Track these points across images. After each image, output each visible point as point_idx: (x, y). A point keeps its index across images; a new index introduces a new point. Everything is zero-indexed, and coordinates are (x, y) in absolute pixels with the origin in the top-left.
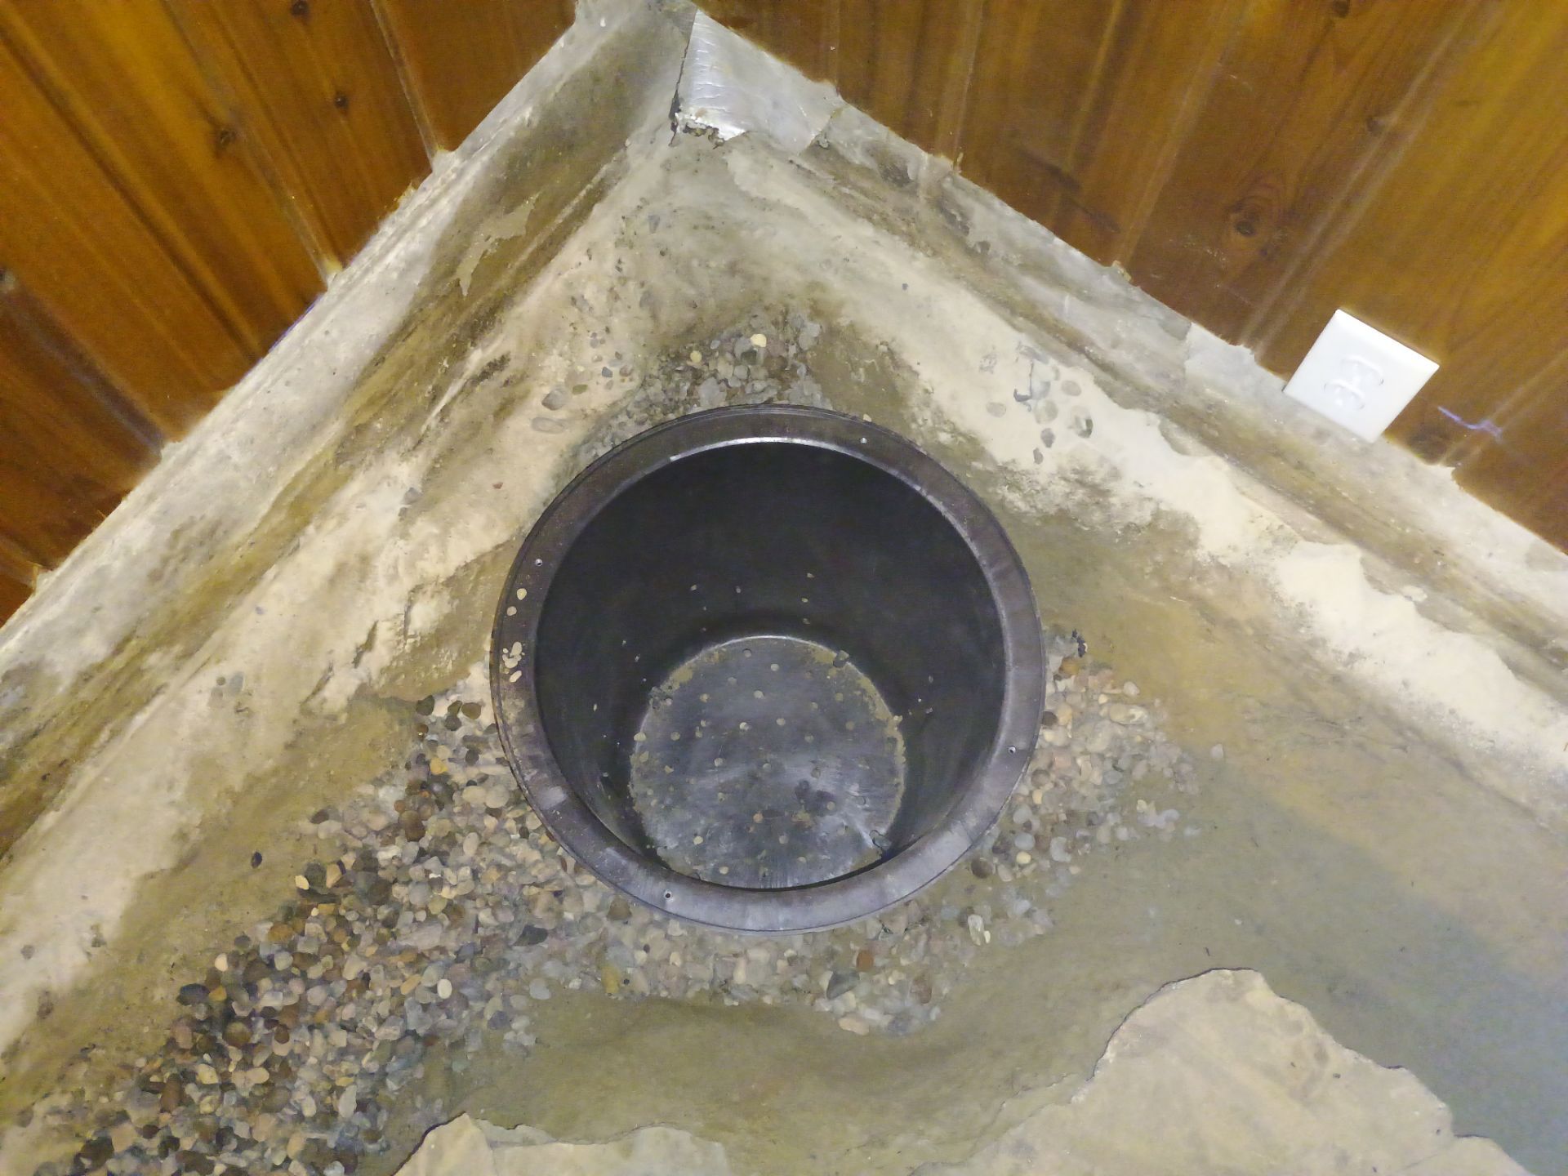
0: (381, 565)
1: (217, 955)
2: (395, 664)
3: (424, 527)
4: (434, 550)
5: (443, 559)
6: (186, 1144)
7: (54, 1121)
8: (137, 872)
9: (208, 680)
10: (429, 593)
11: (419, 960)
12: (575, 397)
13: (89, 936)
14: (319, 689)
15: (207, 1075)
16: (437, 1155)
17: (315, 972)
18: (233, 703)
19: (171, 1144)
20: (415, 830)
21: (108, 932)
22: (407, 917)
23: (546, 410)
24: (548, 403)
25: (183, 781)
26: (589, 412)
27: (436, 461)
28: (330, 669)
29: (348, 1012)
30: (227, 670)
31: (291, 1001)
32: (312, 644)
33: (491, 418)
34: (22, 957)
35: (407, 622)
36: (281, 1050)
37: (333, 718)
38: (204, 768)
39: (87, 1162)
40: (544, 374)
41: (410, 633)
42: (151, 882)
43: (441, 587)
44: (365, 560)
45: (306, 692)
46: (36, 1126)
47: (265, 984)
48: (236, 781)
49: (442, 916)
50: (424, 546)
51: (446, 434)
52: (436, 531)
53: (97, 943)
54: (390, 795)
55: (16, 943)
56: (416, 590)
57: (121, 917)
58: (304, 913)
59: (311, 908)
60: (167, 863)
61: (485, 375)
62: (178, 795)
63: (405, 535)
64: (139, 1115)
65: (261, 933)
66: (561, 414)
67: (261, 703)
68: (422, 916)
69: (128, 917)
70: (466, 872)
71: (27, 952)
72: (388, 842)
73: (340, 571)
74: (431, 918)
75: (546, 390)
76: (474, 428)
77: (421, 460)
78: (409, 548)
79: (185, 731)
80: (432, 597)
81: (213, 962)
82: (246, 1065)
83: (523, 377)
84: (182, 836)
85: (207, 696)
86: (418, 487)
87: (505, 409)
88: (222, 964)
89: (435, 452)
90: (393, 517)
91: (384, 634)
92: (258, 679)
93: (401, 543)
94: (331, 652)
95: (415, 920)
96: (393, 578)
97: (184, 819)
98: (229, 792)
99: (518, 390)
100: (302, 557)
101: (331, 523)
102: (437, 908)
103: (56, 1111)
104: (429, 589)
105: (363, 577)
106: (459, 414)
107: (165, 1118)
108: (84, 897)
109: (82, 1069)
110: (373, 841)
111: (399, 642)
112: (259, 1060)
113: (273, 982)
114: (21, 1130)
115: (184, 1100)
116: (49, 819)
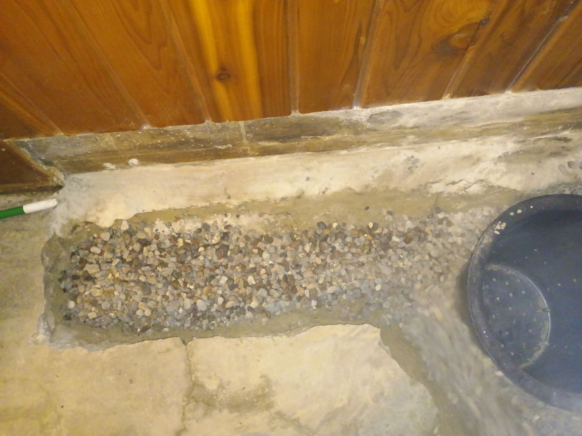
0: (482, 165)
1: (336, 222)
2: (453, 194)
3: (502, 166)
4: (498, 175)
5: (497, 180)
6: (288, 259)
7: (266, 222)
8: (349, 185)
9: (410, 153)
10: (482, 184)
11: (379, 274)
12: (579, 169)
13: (323, 189)
14: (433, 183)
15: (307, 248)
16: (364, 331)
17: (354, 250)
18: (410, 165)
19: (284, 255)
20: (408, 240)
21: (328, 193)
22: (386, 260)
23: (567, 165)
24: (570, 164)
25: (380, 173)
26: (578, 177)
27: (521, 151)
28: (441, 180)
29: (351, 268)
30: (417, 155)
31: (341, 251)
32: (445, 169)
33: (548, 153)
34: (306, 179)
35: (469, 187)
36: (328, 260)
37: (428, 193)
38: (388, 175)
39: (263, 239)
40: (577, 155)
41: (466, 190)
42: (349, 191)
43: (487, 186)
44: (479, 160)
45: (431, 181)
46: (261, 219)
47: (340, 240)
48: (392, 186)
49: (394, 269)
50: (498, 171)
51: (532, 146)
52: (504, 170)
53: (323, 193)
54: (409, 225)
55: (307, 174)
56: (482, 181)
57: (334, 192)
58: (364, 233)
59: (366, 233)
60: (358, 190)
61: (560, 139)
62: (376, 176)
63: (495, 164)
64: (285, 241)
65: (351, 227)
66: (570, 170)
67: (418, 172)
68: (390, 264)
69: (336, 194)
70: (410, 264)
71: (308, 179)
72: (399, 236)
73: (469, 157)
74: (391, 267)
75: (573, 160)
76: (541, 151)
77: (518, 147)
78: (493, 168)
79: (392, 161)
80: (482, 186)
81: (333, 222)
82: (317, 256)
83: (569, 150)
84: (367, 187)
85: (405, 158)
86: (510, 153)
87: (555, 154)
88: (335, 225)
89: (524, 148)
90: (497, 156)
91: (462, 184)
92: (423, 165)
93: (493, 165)
94: (447, 176)
95: (387, 263)
96: (481, 172)
97: (372, 183)
98: (388, 187)
99: (564, 152)
100: (464, 144)
101: (480, 142)
102: (395, 266)
103: (268, 220)
104: (484, 183)
105: (474, 164)
106: (541, 144)
107: (289, 248)
108: (331, 179)
109: (283, 217)
110: (395, 232)
111: (462, 190)
112: (322, 257)
113: (342, 242)
114: (258, 216)
115: (297, 249)
116: (344, 152)
